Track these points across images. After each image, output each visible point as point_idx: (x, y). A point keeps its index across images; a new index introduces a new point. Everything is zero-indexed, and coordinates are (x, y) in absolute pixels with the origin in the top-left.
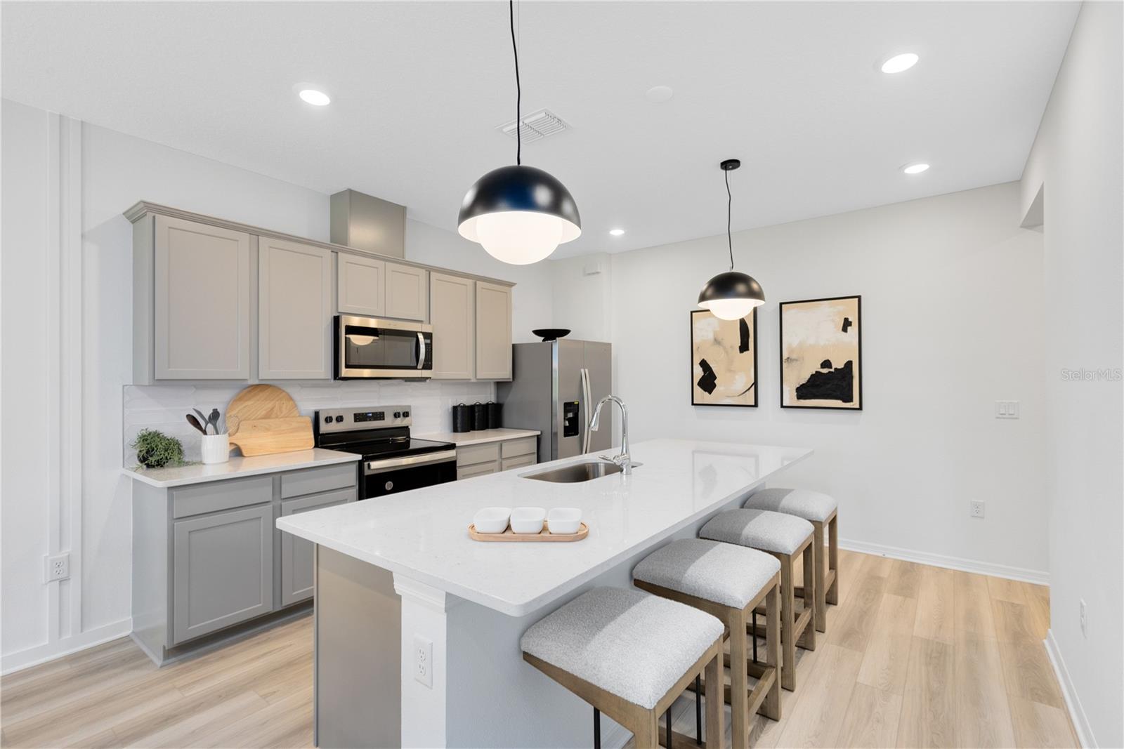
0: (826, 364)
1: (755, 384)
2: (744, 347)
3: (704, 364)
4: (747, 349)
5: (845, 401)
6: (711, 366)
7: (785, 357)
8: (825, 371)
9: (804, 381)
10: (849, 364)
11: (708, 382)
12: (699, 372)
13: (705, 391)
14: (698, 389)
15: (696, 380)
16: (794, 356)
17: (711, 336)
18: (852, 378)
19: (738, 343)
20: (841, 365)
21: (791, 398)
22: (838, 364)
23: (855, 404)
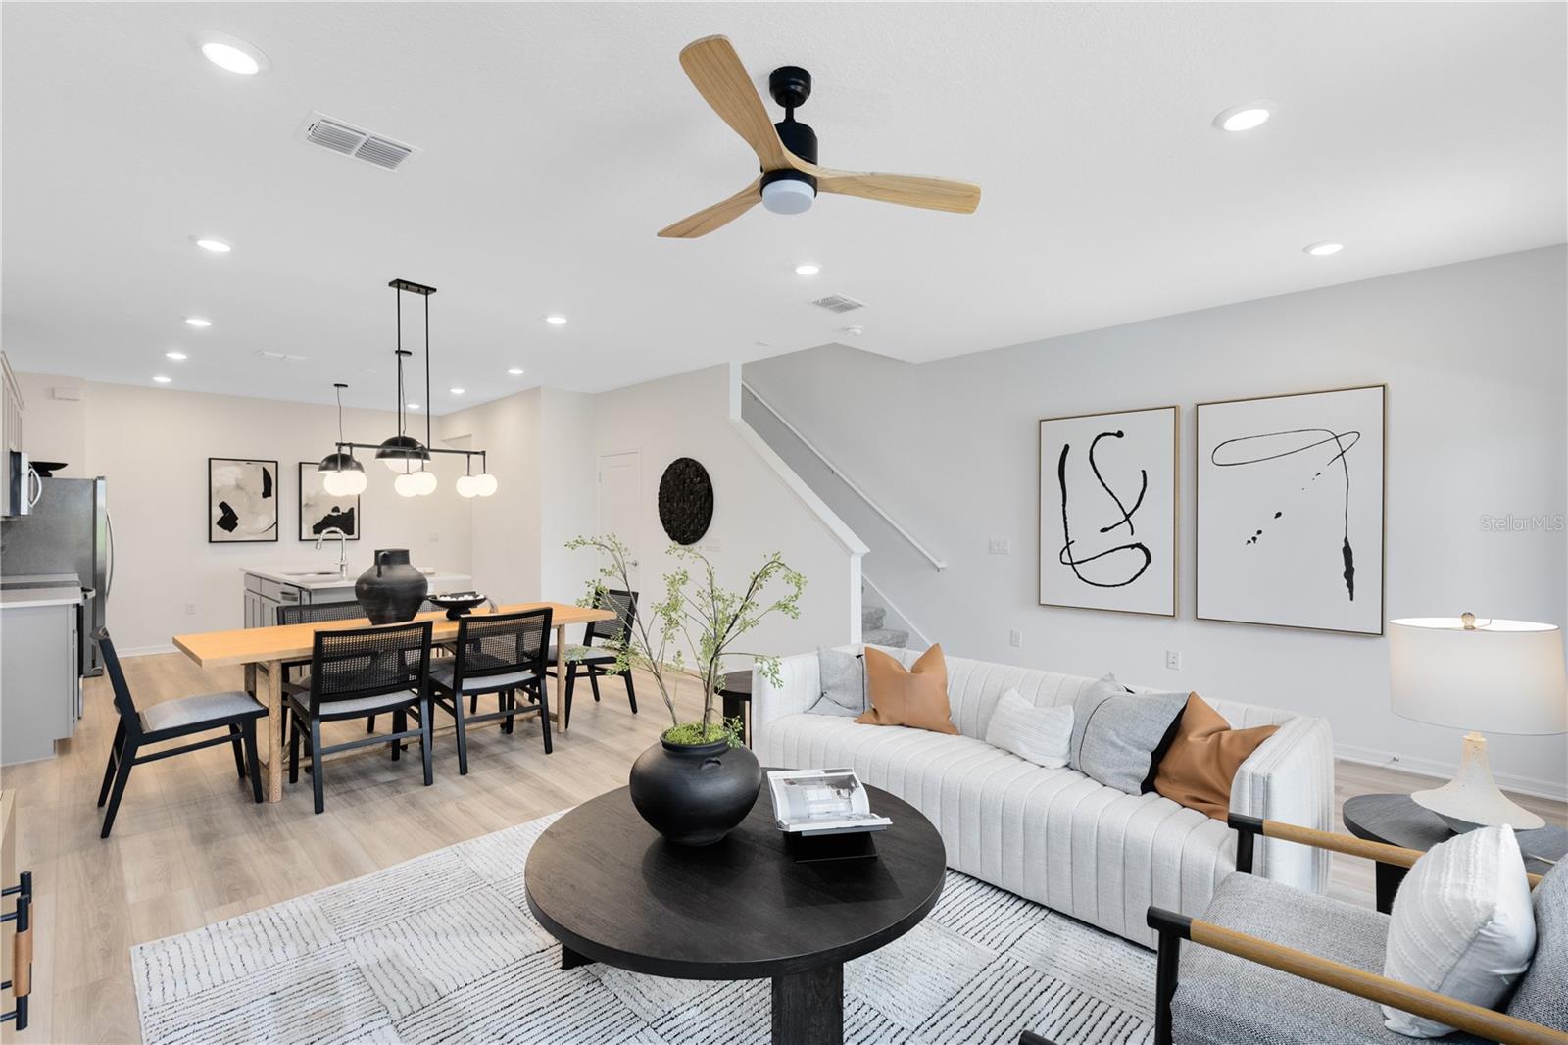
0: (336, 509)
1: (277, 523)
2: (267, 493)
3: (223, 506)
4: (270, 495)
5: (349, 534)
6: (233, 508)
7: (303, 503)
8: (335, 514)
9: (319, 521)
10: (352, 510)
11: (229, 521)
12: (218, 513)
13: (225, 529)
14: (216, 529)
15: (215, 521)
16: (311, 503)
17: (233, 482)
18: (353, 518)
19: (261, 489)
20: (346, 511)
21: (307, 533)
22: (344, 509)
23: (355, 536)
